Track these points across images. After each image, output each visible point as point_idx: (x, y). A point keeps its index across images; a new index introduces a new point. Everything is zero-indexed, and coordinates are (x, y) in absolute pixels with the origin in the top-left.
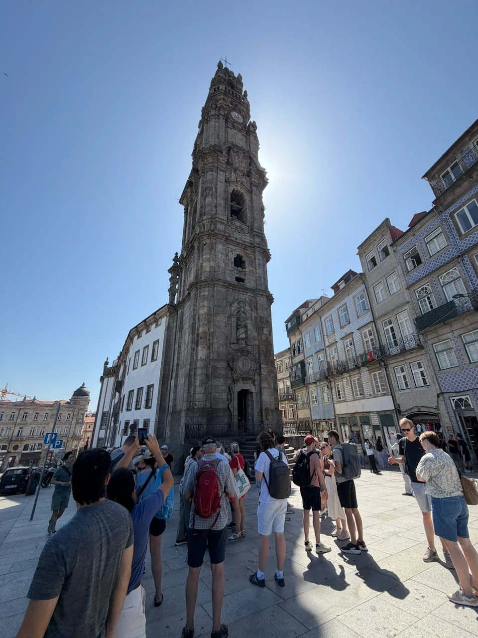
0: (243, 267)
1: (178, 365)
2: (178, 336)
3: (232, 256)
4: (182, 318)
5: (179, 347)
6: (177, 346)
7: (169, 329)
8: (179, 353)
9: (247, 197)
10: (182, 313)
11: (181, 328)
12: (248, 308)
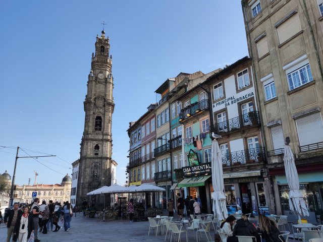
0: (98, 149)
3: (94, 146)
4: (82, 166)
7: (79, 168)
9: (102, 118)
12: (98, 164)
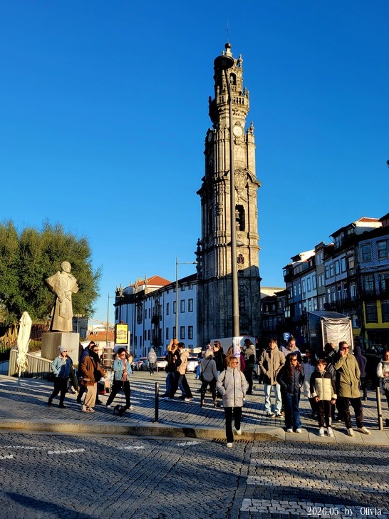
0: (243, 262)
1: (208, 317)
2: (206, 300)
4: (208, 290)
5: (208, 307)
6: (206, 306)
7: (199, 293)
8: (208, 310)
10: (208, 286)
11: (208, 296)
12: (245, 288)
